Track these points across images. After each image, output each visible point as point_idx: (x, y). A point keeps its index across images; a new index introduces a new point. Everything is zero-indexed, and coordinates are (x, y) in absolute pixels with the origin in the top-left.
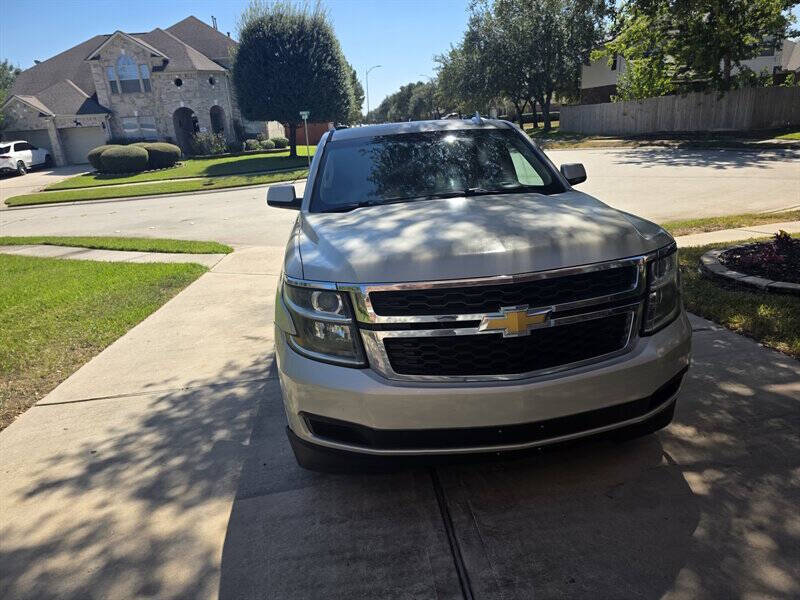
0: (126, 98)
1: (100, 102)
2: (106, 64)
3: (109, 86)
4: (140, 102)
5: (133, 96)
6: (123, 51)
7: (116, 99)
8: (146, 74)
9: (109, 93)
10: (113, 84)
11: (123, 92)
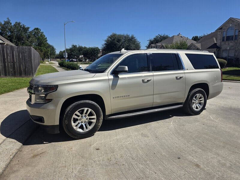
0: (227, 43)
1: (217, 45)
2: (223, 31)
3: (222, 39)
4: (231, 44)
5: (229, 42)
6: (231, 25)
7: (223, 43)
8: (237, 34)
9: (221, 41)
10: (223, 37)
11: (226, 40)
